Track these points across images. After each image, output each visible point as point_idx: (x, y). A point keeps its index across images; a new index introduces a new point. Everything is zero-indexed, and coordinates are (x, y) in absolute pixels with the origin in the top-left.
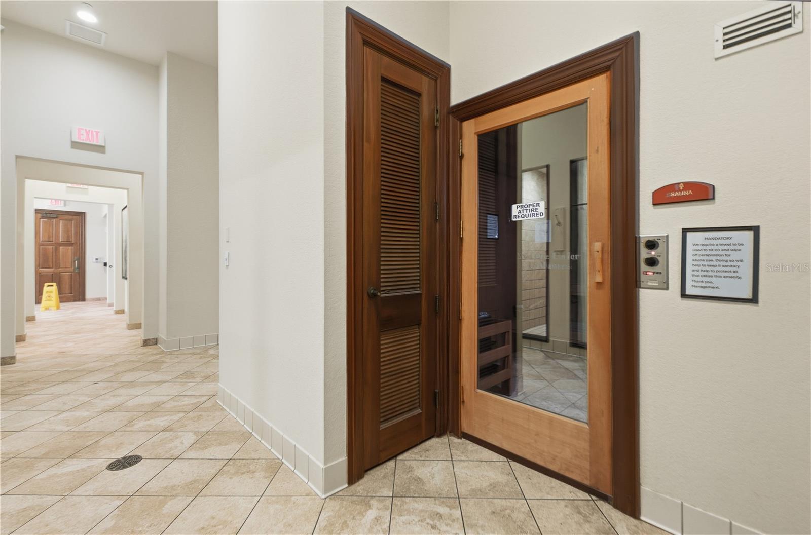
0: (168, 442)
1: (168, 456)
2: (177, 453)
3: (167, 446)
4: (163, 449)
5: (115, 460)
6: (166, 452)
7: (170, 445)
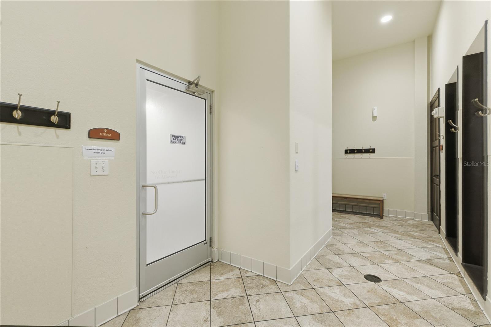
0: (347, 276)
1: (354, 270)
2: (350, 269)
3: (349, 275)
4: (353, 274)
5: (376, 283)
6: (352, 272)
7: (348, 273)
